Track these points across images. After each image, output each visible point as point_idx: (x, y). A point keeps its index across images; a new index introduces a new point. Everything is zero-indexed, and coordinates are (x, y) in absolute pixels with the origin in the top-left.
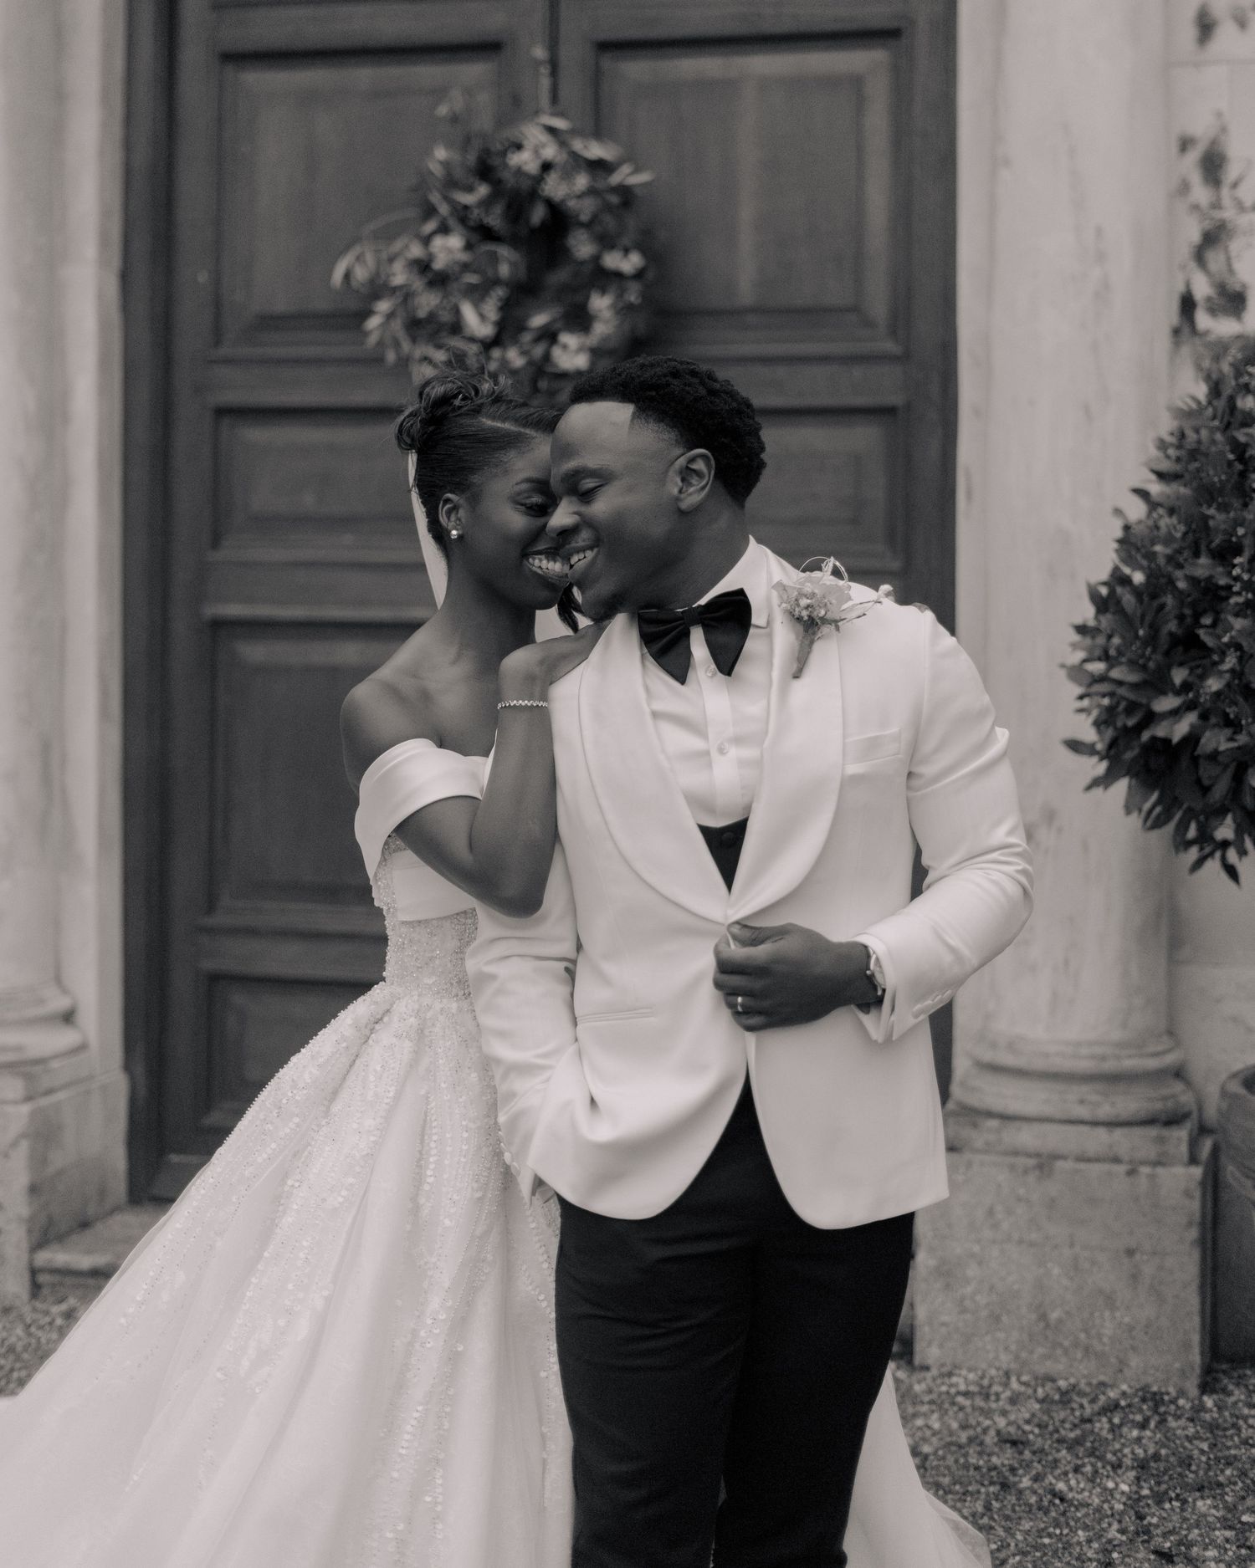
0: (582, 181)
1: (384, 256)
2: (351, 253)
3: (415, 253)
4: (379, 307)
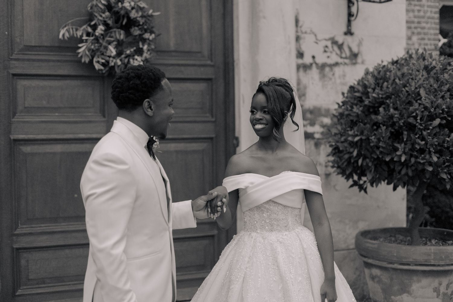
1: (74, 30)
2: (65, 29)
3: (90, 30)
4: (80, 45)
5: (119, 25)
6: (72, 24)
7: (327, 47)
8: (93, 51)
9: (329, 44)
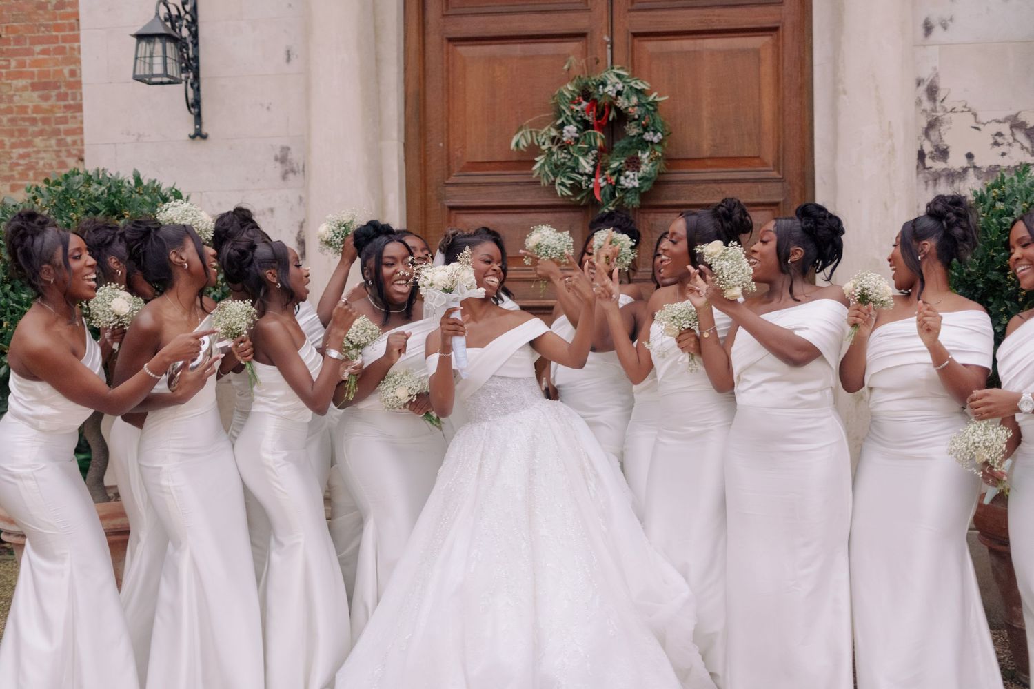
0: (634, 100)
1: (534, 134)
2: (520, 133)
3: (554, 133)
4: (537, 159)
5: (603, 122)
6: (532, 125)
7: (999, 134)
8: (556, 166)
9: (1005, 129)
